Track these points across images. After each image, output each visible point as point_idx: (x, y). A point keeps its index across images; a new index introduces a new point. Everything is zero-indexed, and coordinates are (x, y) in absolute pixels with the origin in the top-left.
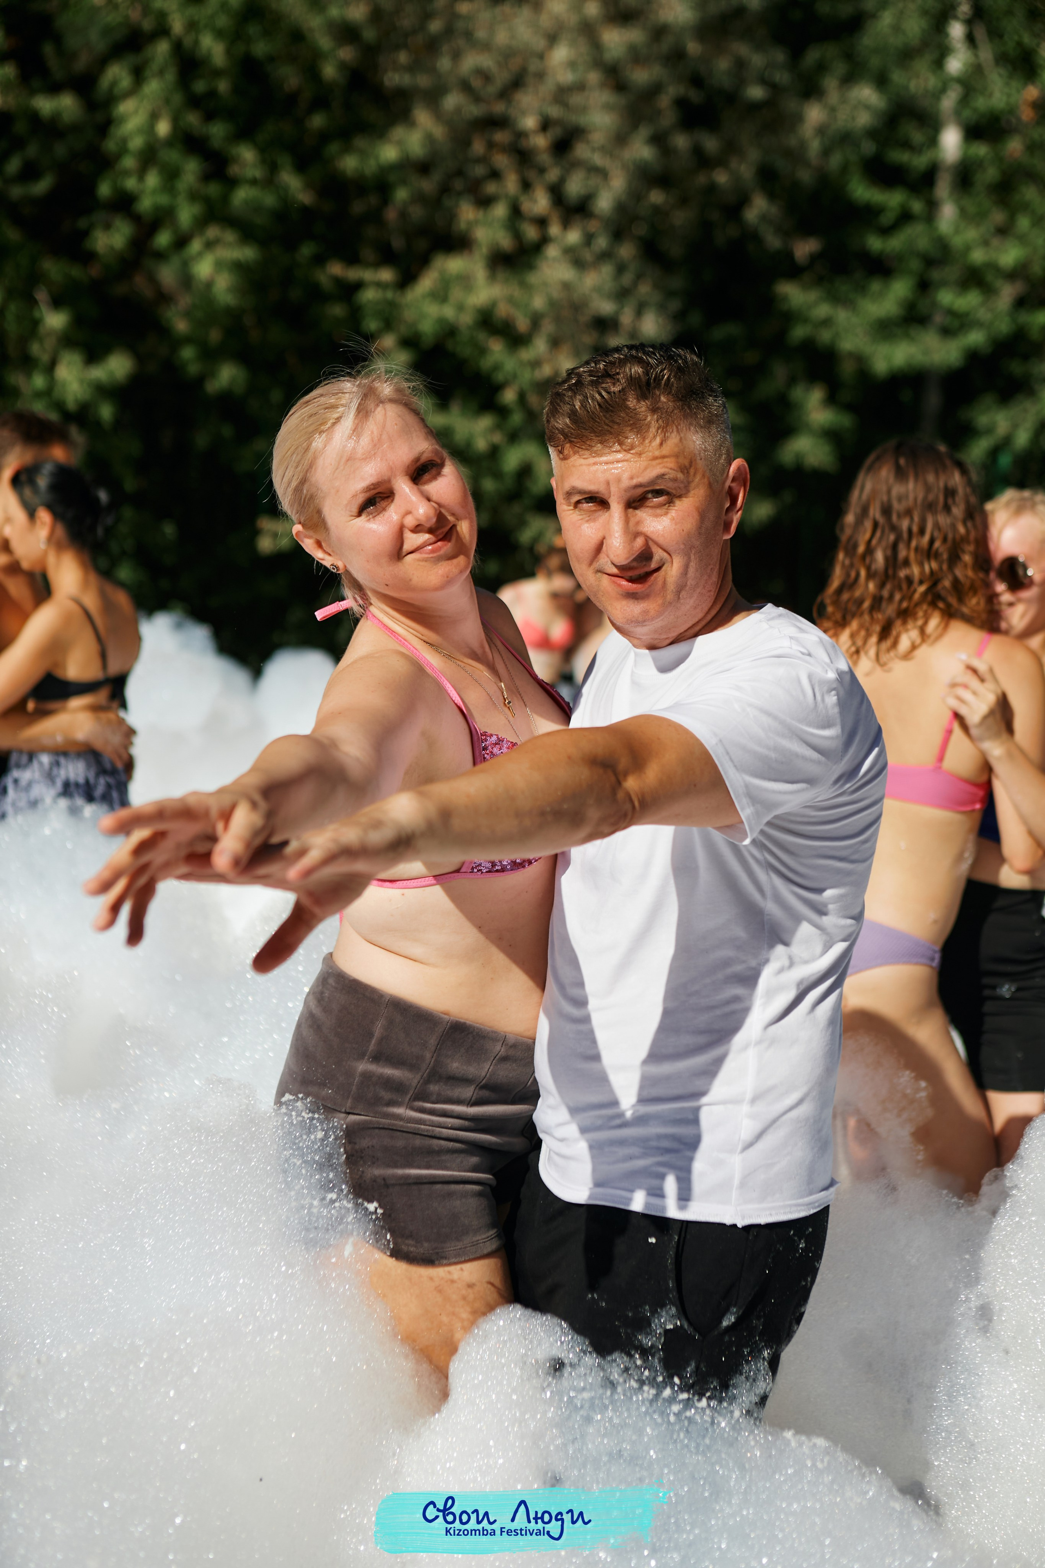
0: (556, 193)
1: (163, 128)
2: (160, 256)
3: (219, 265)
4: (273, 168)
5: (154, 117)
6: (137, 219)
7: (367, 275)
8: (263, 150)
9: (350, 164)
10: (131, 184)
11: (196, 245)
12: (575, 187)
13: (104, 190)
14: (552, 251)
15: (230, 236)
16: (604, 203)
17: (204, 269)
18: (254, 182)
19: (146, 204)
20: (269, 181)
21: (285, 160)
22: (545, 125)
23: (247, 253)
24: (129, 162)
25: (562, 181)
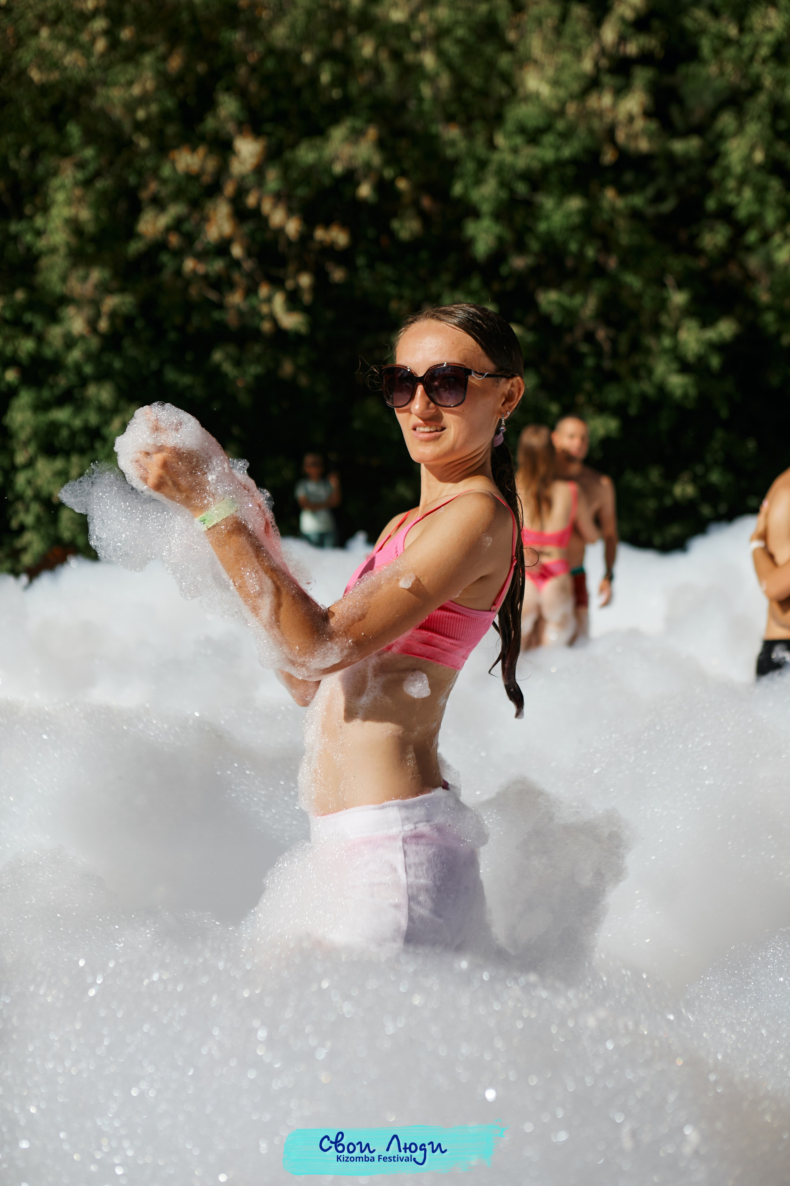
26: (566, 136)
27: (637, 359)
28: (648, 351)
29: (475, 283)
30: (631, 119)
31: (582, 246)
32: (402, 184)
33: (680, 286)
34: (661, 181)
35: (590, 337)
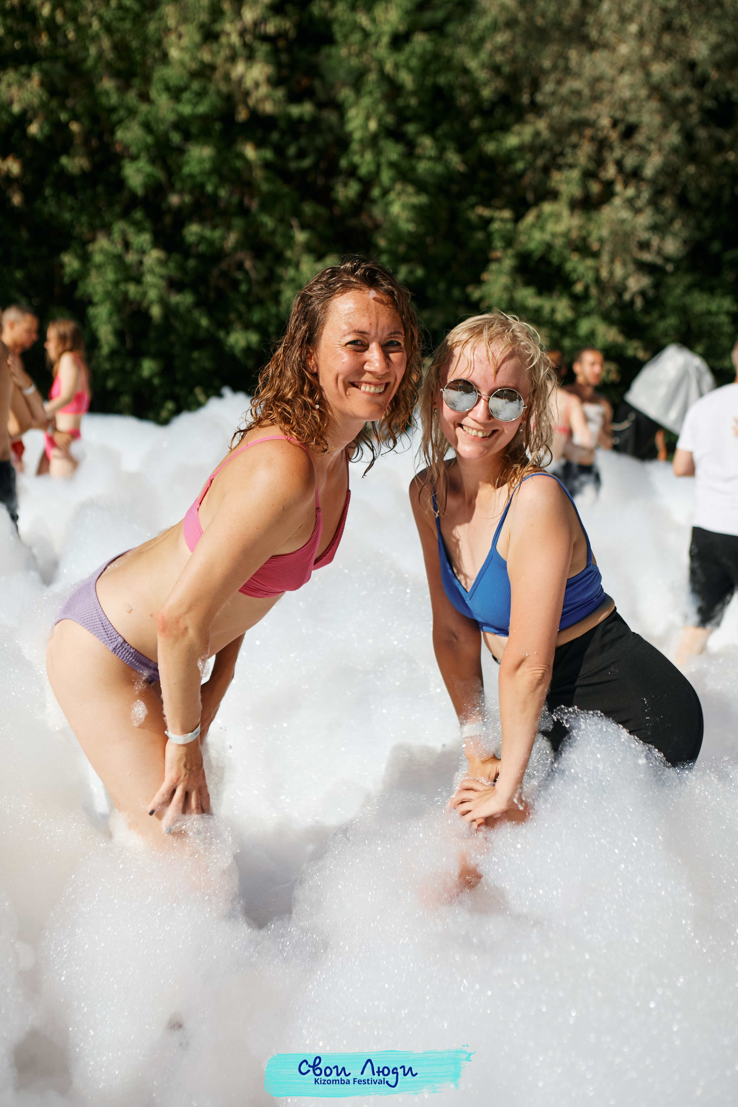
0: (619, 164)
1: (373, 125)
2: (373, 201)
3: (404, 206)
4: (442, 150)
5: (368, 118)
6: (360, 180)
7: (497, 214)
8: (436, 139)
9: (490, 148)
10: (356, 159)
11: (392, 196)
12: (630, 161)
13: (344, 163)
14: (617, 201)
15: (410, 189)
16: (649, 171)
17: (396, 209)
18: (430, 158)
19: (363, 171)
20: (439, 158)
21: (451, 146)
22: (615, 123)
23: (422, 199)
24: (355, 146)
25: (623, 157)
26: (201, 94)
27: (274, 287)
28: (280, 279)
29: (138, 215)
30: (257, 85)
31: (216, 188)
32: (75, 127)
33: (303, 227)
34: (303, 142)
35: (240, 266)
